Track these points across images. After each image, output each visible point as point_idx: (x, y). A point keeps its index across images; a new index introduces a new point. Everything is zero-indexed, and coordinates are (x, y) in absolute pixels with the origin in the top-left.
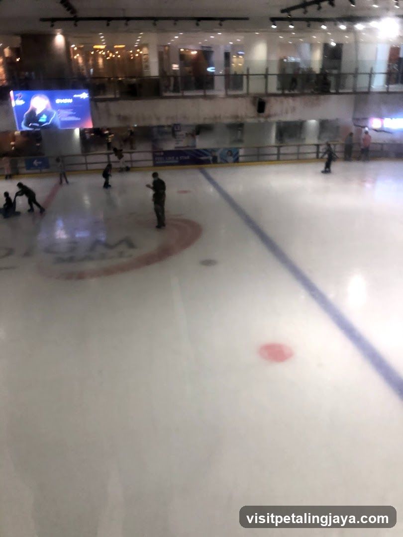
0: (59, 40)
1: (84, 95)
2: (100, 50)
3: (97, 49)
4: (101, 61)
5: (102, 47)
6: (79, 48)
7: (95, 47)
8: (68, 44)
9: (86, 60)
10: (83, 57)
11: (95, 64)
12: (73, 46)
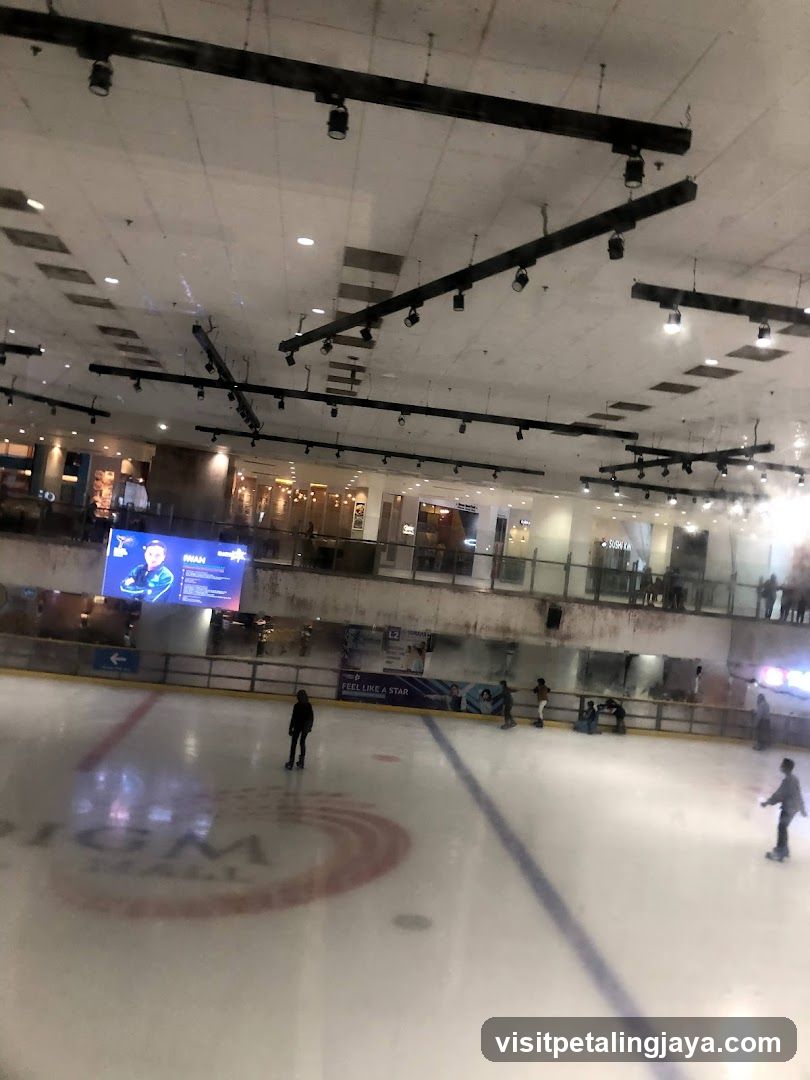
0: (219, 463)
1: (238, 555)
2: (285, 486)
3: (278, 484)
4: (281, 503)
5: (289, 482)
6: (247, 478)
7: (277, 480)
8: (231, 470)
9: (257, 498)
10: (251, 492)
11: (271, 508)
12: (240, 474)
